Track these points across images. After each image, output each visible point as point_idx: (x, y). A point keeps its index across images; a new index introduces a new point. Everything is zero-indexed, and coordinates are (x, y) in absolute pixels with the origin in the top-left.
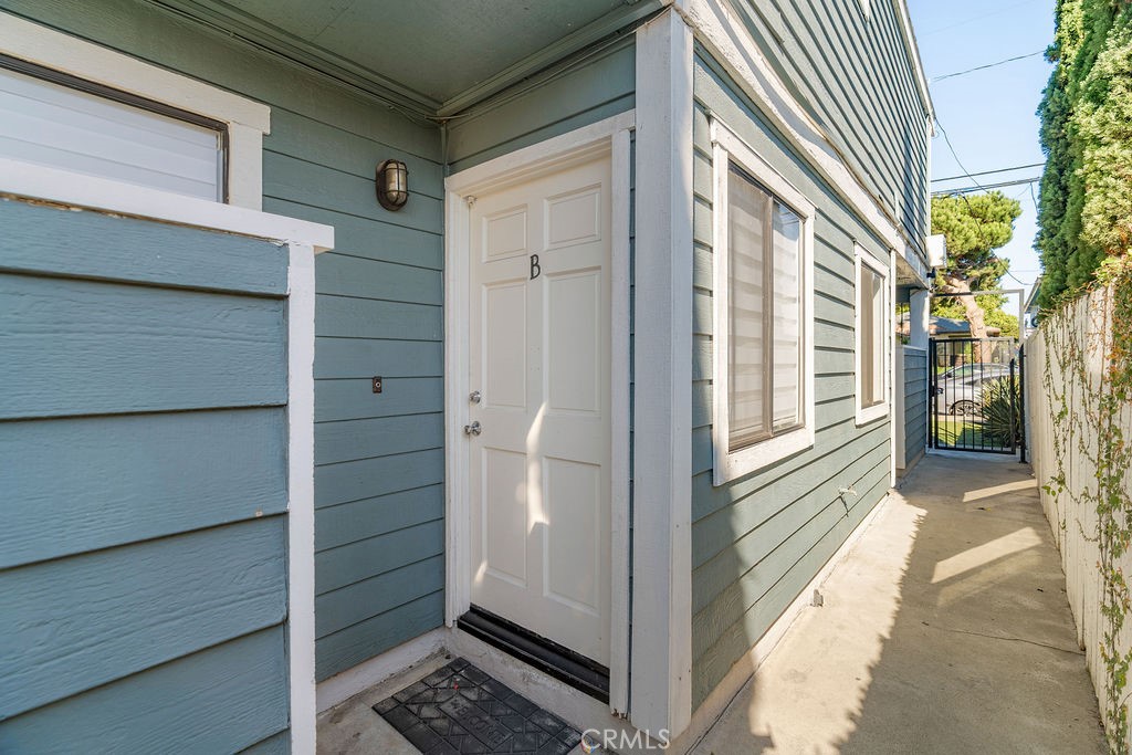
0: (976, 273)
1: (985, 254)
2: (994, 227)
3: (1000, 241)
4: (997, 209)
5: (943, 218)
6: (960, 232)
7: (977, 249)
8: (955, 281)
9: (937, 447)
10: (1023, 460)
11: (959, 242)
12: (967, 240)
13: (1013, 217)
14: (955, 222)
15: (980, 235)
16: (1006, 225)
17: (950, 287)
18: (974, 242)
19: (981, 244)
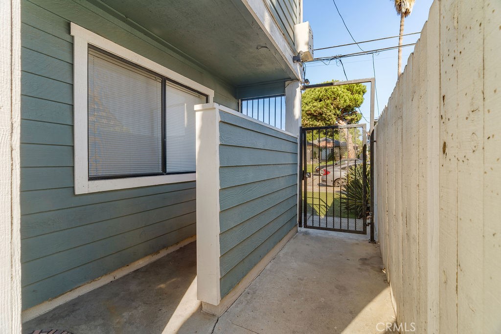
0: (349, 118)
1: (353, 109)
2: (356, 96)
3: (359, 103)
4: (358, 88)
5: (335, 90)
6: (342, 97)
7: (349, 106)
8: (341, 121)
9: (306, 226)
10: (372, 240)
11: (342, 102)
12: (345, 101)
13: (364, 93)
14: (340, 92)
15: (351, 100)
16: (361, 96)
17: (339, 124)
18: (348, 102)
19: (351, 104)
